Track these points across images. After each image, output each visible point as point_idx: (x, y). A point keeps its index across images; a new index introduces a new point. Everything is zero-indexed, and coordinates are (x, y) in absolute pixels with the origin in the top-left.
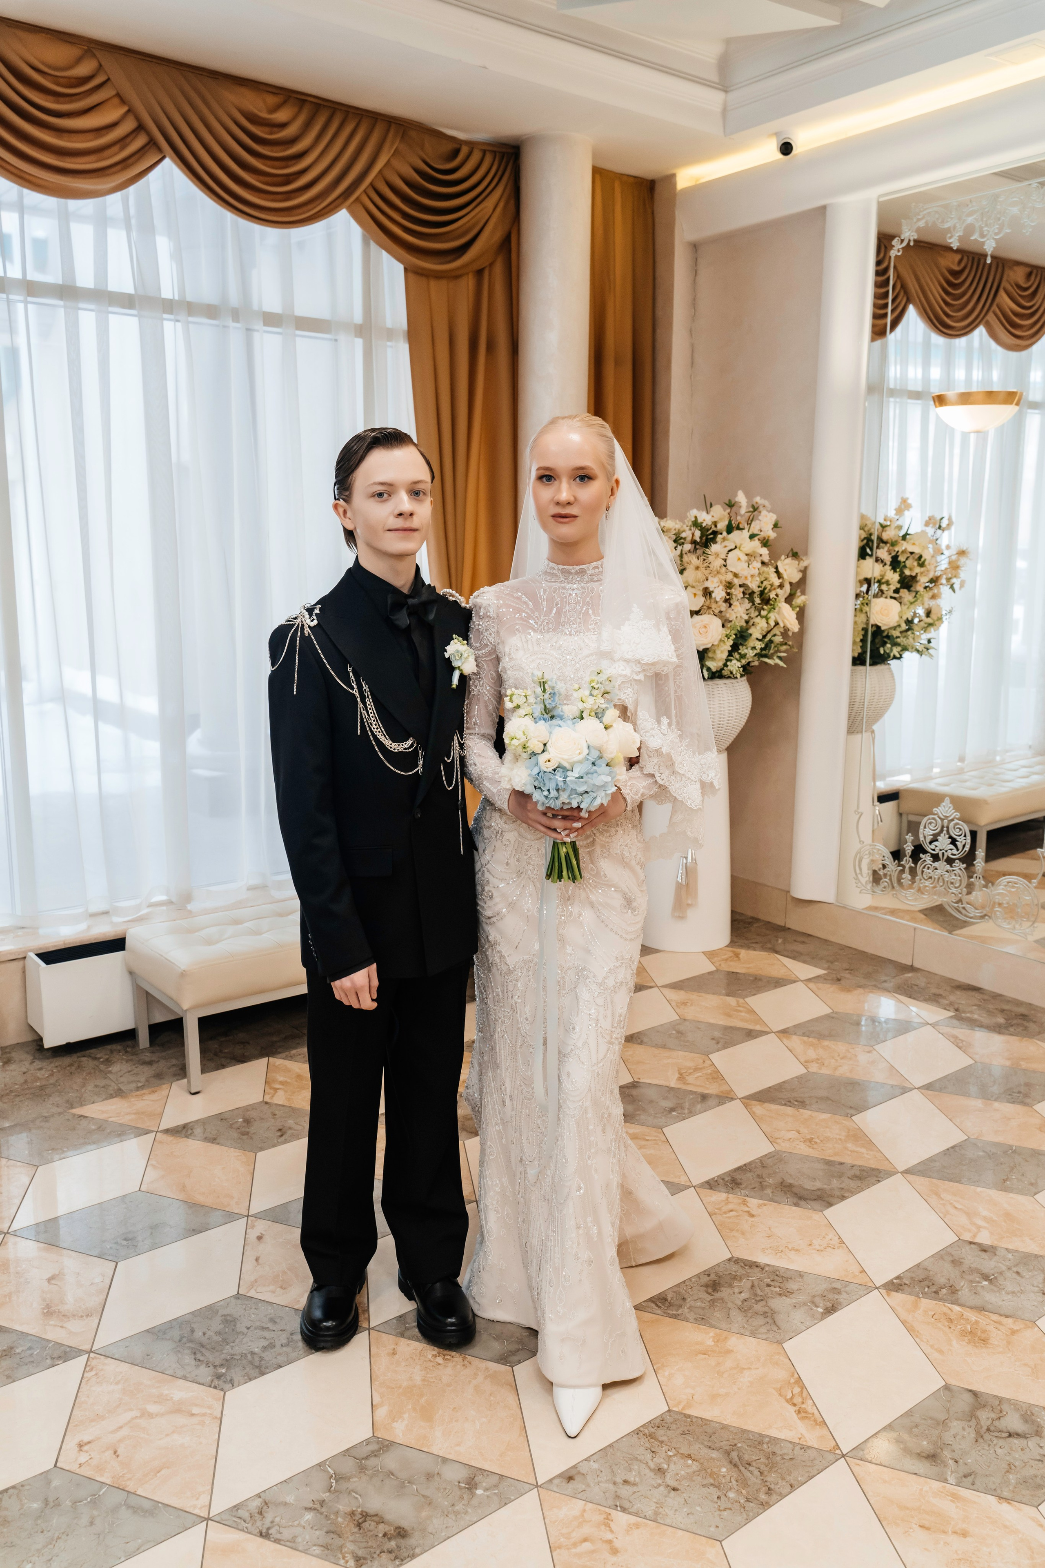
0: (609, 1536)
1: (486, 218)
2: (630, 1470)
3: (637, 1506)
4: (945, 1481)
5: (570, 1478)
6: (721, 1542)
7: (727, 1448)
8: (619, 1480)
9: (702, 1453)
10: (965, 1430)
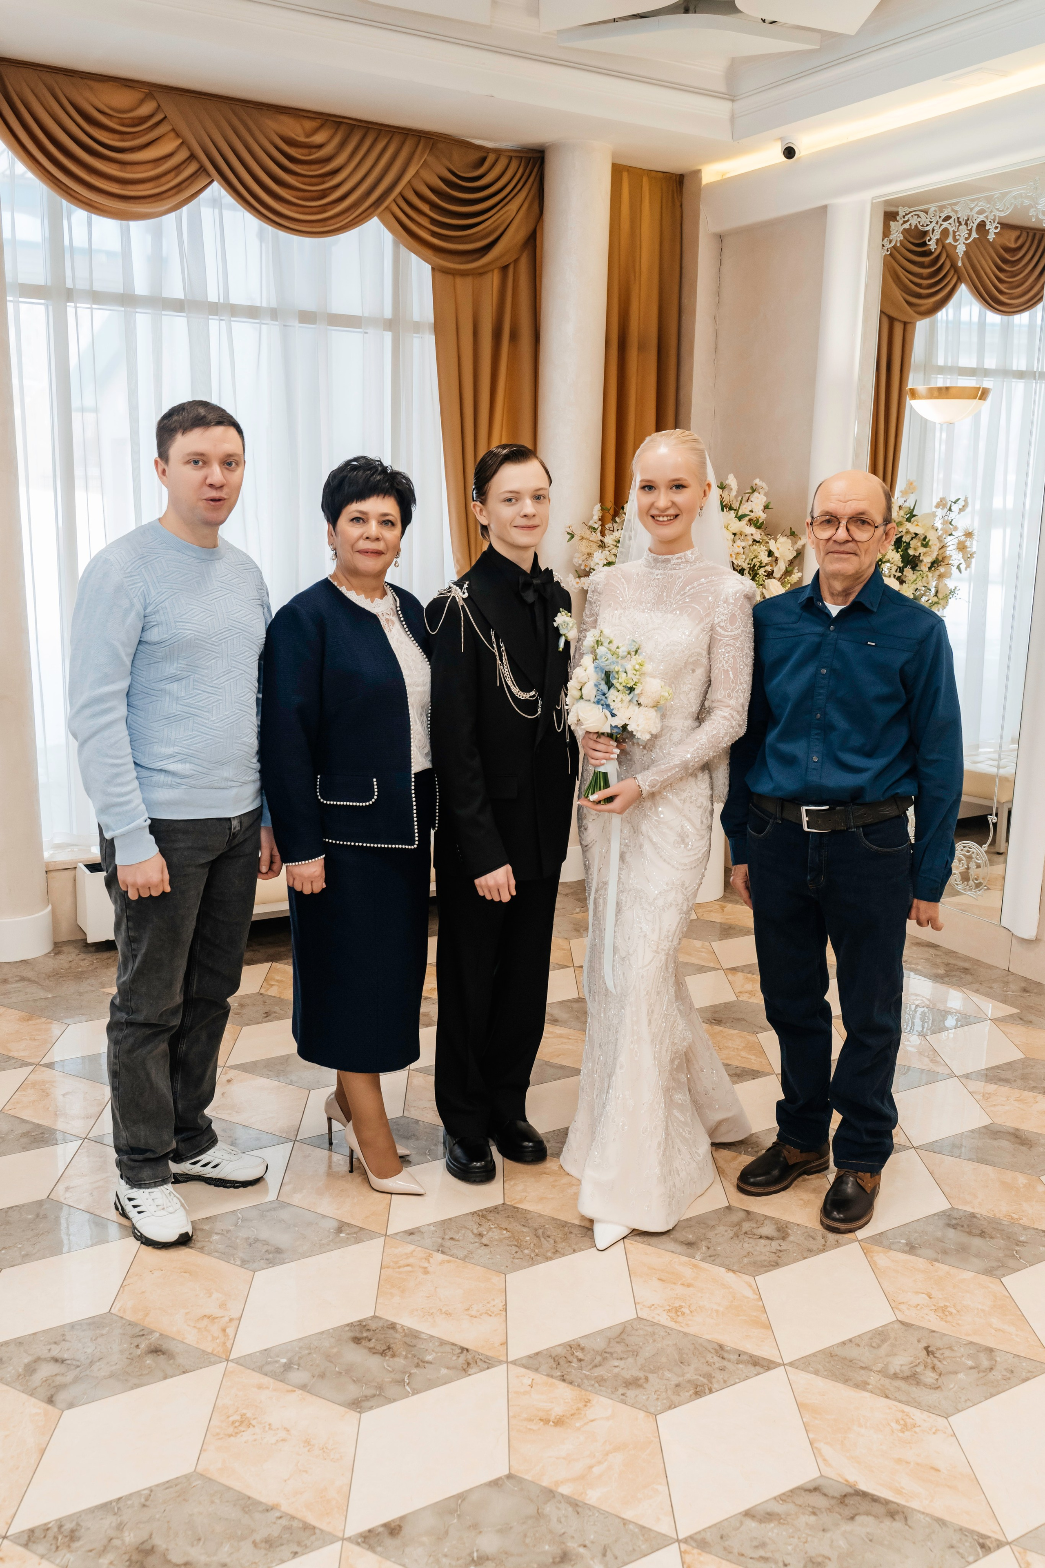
0: (426, 1265)
1: (512, 218)
2: (458, 1233)
3: (454, 1251)
4: (694, 1257)
5: (412, 1234)
6: (506, 1275)
7: (537, 1227)
8: (447, 1237)
9: (516, 1228)
10: (726, 1231)
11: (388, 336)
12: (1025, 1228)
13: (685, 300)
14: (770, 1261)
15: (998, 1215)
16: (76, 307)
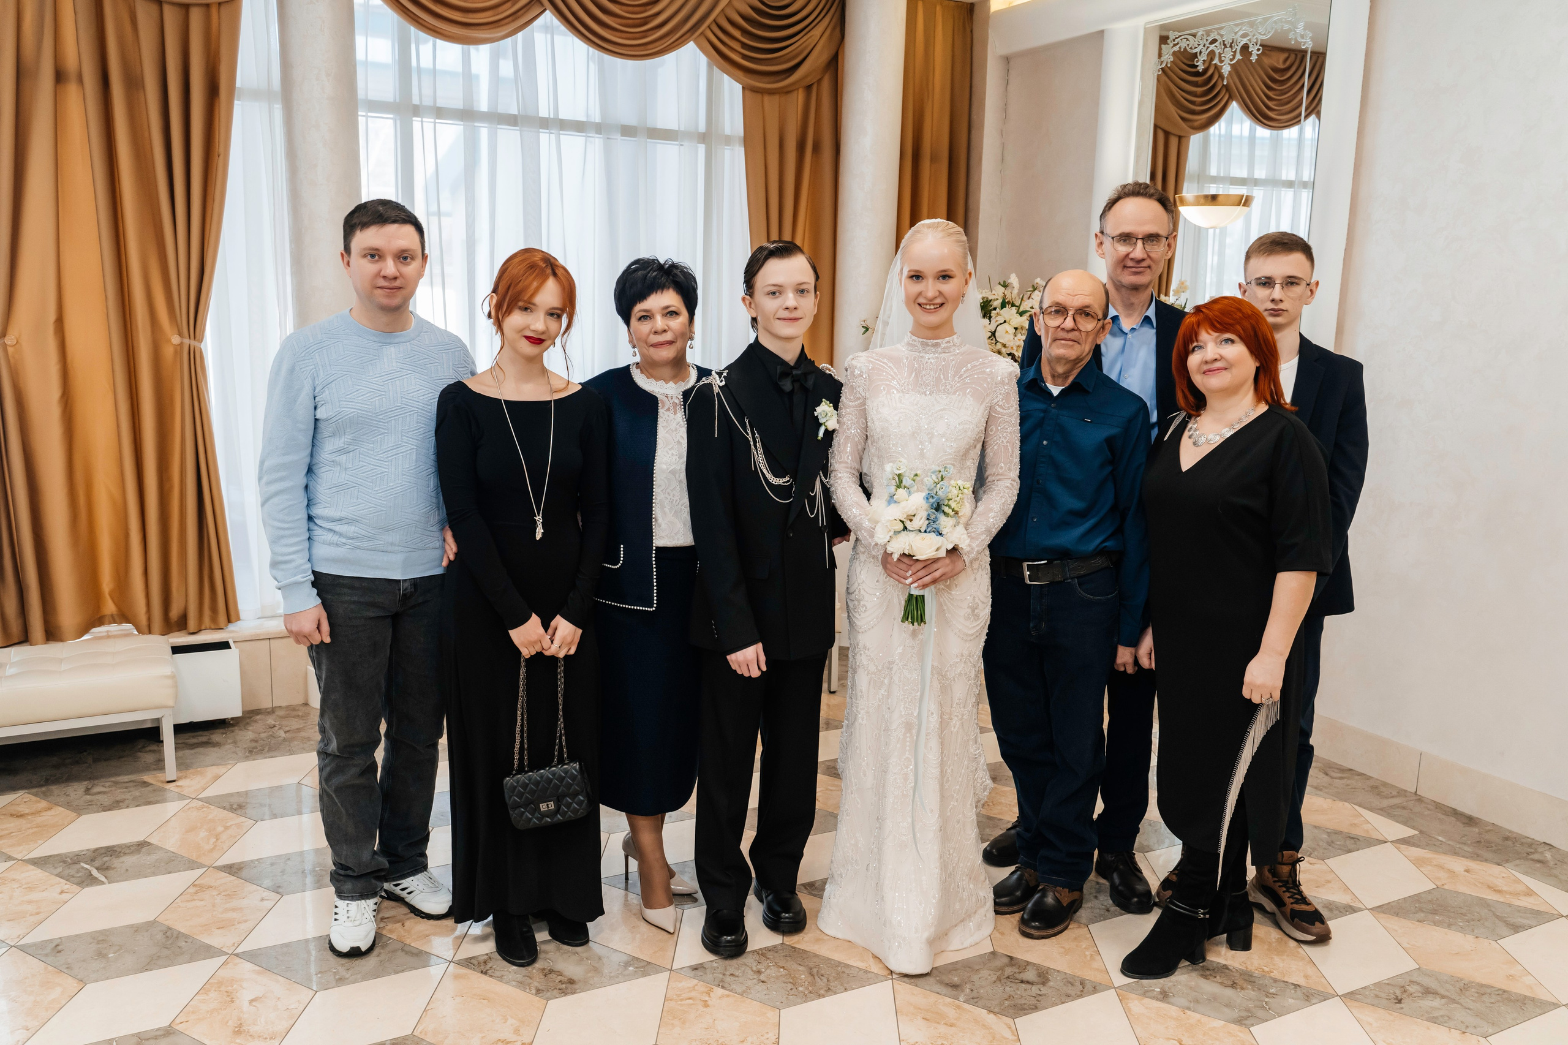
0: (707, 998)
1: (816, 42)
2: (738, 969)
3: (734, 986)
4: (957, 999)
5: (696, 969)
6: (780, 1010)
7: (812, 966)
8: (728, 973)
9: (793, 967)
10: (990, 975)
11: (702, 148)
12: (1275, 981)
13: (974, 117)
14: (1030, 1005)
15: (1250, 968)
16: (422, 122)
